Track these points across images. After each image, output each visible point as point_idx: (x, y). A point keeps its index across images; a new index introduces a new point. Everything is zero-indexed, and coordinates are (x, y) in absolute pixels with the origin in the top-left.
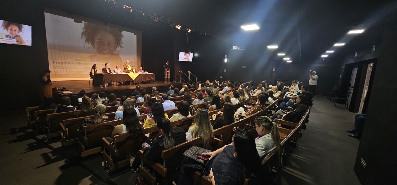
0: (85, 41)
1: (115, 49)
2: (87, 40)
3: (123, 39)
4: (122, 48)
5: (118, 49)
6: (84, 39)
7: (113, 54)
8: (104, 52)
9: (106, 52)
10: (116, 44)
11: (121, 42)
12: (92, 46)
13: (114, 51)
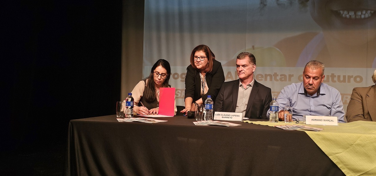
8: (352, 13)
9: (363, 16)
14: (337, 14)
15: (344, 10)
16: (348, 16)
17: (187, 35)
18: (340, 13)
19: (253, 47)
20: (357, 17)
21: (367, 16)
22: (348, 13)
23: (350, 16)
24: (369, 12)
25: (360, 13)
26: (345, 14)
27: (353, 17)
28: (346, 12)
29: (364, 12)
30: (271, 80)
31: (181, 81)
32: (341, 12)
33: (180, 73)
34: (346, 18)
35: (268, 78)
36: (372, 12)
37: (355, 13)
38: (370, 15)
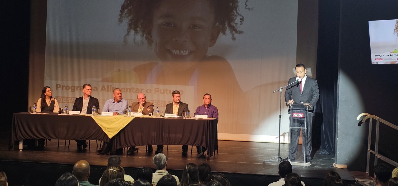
0: (127, 27)
3: (241, 3)
6: (126, 21)
7: (204, 58)
8: (178, 52)
9: (184, 54)
10: (217, 24)
11: (234, 15)
12: (146, 38)
13: (210, 47)
15: (173, 49)
16: (176, 53)
17: (75, 60)
18: (171, 51)
20: (181, 54)
21: (186, 54)
22: (176, 52)
23: (177, 53)
24: (188, 51)
25: (183, 52)
26: (174, 52)
27: (179, 54)
30: (130, 92)
31: (71, 91)
33: (70, 86)
34: (174, 54)
35: (128, 90)
36: (189, 51)
37: (180, 52)
38: (188, 53)
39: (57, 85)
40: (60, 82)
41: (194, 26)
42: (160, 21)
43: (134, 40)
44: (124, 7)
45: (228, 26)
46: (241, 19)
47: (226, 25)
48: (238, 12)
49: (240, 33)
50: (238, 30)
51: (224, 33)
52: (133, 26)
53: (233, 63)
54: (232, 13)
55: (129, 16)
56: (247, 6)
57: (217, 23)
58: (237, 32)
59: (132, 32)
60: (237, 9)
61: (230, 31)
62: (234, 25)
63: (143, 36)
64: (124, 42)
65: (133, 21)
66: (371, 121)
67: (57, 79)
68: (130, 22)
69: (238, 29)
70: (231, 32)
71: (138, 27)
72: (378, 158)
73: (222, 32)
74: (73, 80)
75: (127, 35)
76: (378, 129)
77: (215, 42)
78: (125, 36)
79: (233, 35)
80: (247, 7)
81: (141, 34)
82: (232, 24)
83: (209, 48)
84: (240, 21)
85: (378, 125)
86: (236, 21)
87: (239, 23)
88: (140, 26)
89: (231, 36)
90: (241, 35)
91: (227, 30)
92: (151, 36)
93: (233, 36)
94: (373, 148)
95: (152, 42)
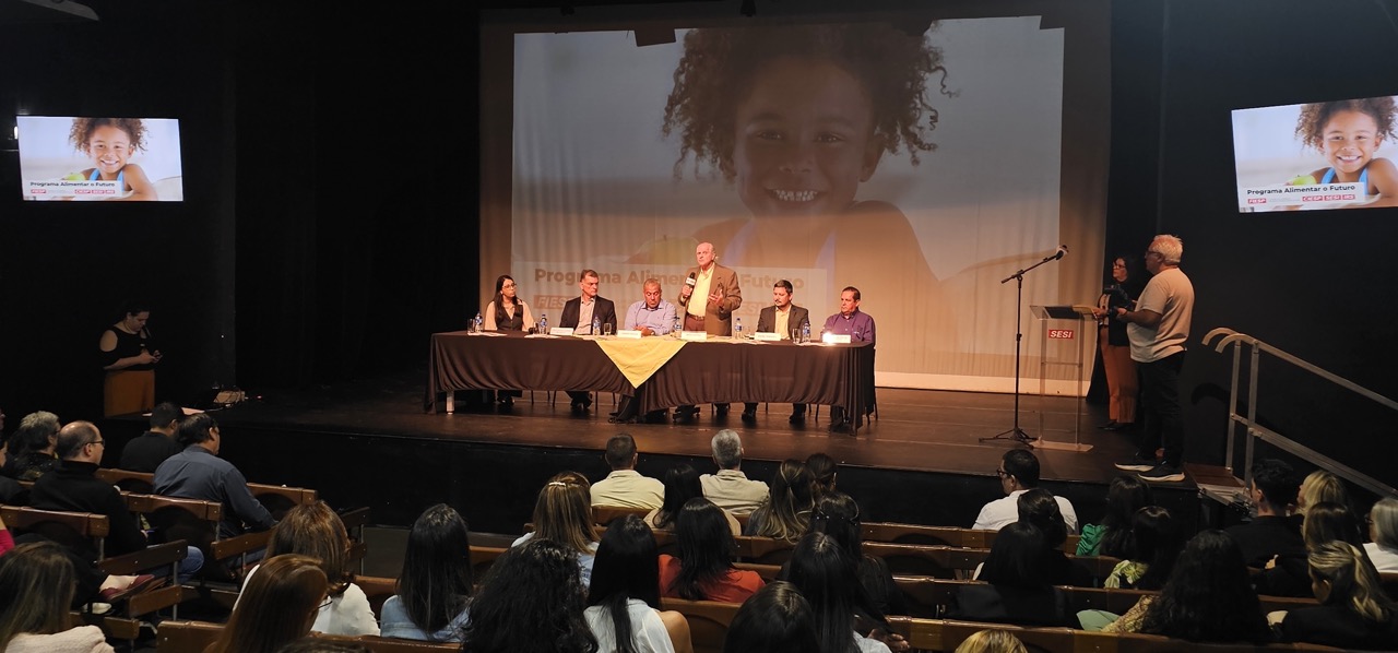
0: (680, 143)
1: (870, 163)
2: (694, 139)
3: (932, 81)
4: (920, 154)
5: (895, 162)
6: (678, 131)
7: (850, 206)
8: (791, 194)
9: (804, 199)
10: (878, 130)
11: (915, 108)
12: (721, 165)
13: (862, 181)
14: (773, 194)
15: (781, 190)
16: (786, 198)
17: (574, 218)
19: (665, 237)
20: (797, 199)
21: (809, 198)
23: (789, 197)
24: (811, 193)
25: (801, 195)
26: (782, 194)
27: (793, 199)
28: (783, 193)
29: (806, 193)
31: (567, 284)
32: (778, 192)
33: (564, 273)
34: (783, 200)
36: (815, 193)
37: (795, 194)
38: (812, 198)
39: (537, 271)
40: (543, 265)
41: (825, 137)
42: (751, 129)
43: (696, 171)
44: (672, 101)
45: (902, 133)
46: (932, 118)
47: (899, 132)
48: (925, 101)
49: (929, 149)
50: (924, 142)
51: (894, 151)
52: (693, 142)
53: (914, 217)
54: (912, 105)
55: (684, 119)
56: (944, 86)
57: (878, 128)
58: (922, 146)
59: (692, 154)
60: (923, 96)
61: (906, 145)
62: (917, 131)
63: (714, 162)
64: (675, 175)
65: (693, 130)
66: (1237, 348)
67: (536, 259)
68: (687, 133)
69: (926, 141)
70: (910, 147)
71: (705, 143)
72: (1256, 437)
73: (888, 148)
74: (569, 259)
75: (681, 160)
76: (1254, 368)
77: (872, 171)
78: (677, 164)
79: (913, 152)
80: (945, 91)
81: (710, 157)
82: (911, 128)
83: (861, 185)
84: (931, 123)
85: (1255, 358)
86: (920, 123)
87: (928, 126)
88: (708, 141)
89: (910, 155)
90: (931, 152)
91: (901, 142)
92: (732, 162)
93: (914, 156)
94: (1242, 410)
95: (735, 174)
